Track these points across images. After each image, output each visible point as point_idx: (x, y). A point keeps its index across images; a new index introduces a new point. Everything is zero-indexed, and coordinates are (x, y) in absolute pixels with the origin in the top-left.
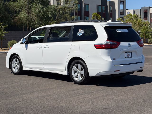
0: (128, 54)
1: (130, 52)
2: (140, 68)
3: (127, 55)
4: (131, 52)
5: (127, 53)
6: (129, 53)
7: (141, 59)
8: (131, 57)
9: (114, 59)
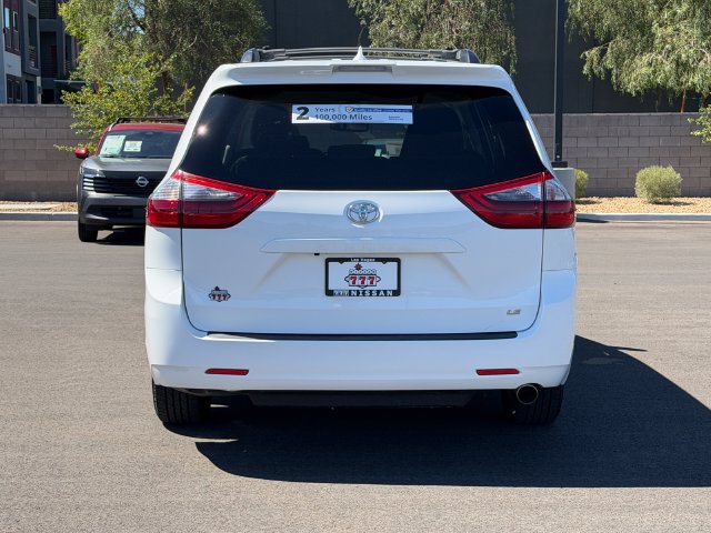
0: (358, 267)
1: (384, 260)
2: (481, 372)
3: (352, 277)
4: (398, 260)
5: (350, 265)
6: (367, 266)
7: (518, 312)
8: (397, 293)
9: (219, 295)
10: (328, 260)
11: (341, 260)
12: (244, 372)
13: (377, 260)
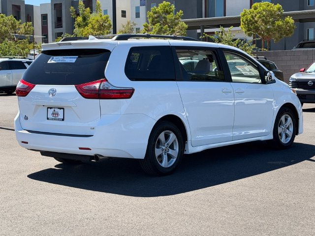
0: (54, 110)
1: (60, 108)
2: (80, 148)
3: (53, 114)
4: (63, 109)
5: (53, 110)
6: (57, 110)
7: (93, 128)
8: (63, 120)
9: (26, 118)
10: (48, 108)
11: (51, 108)
12: (27, 143)
13: (59, 108)
